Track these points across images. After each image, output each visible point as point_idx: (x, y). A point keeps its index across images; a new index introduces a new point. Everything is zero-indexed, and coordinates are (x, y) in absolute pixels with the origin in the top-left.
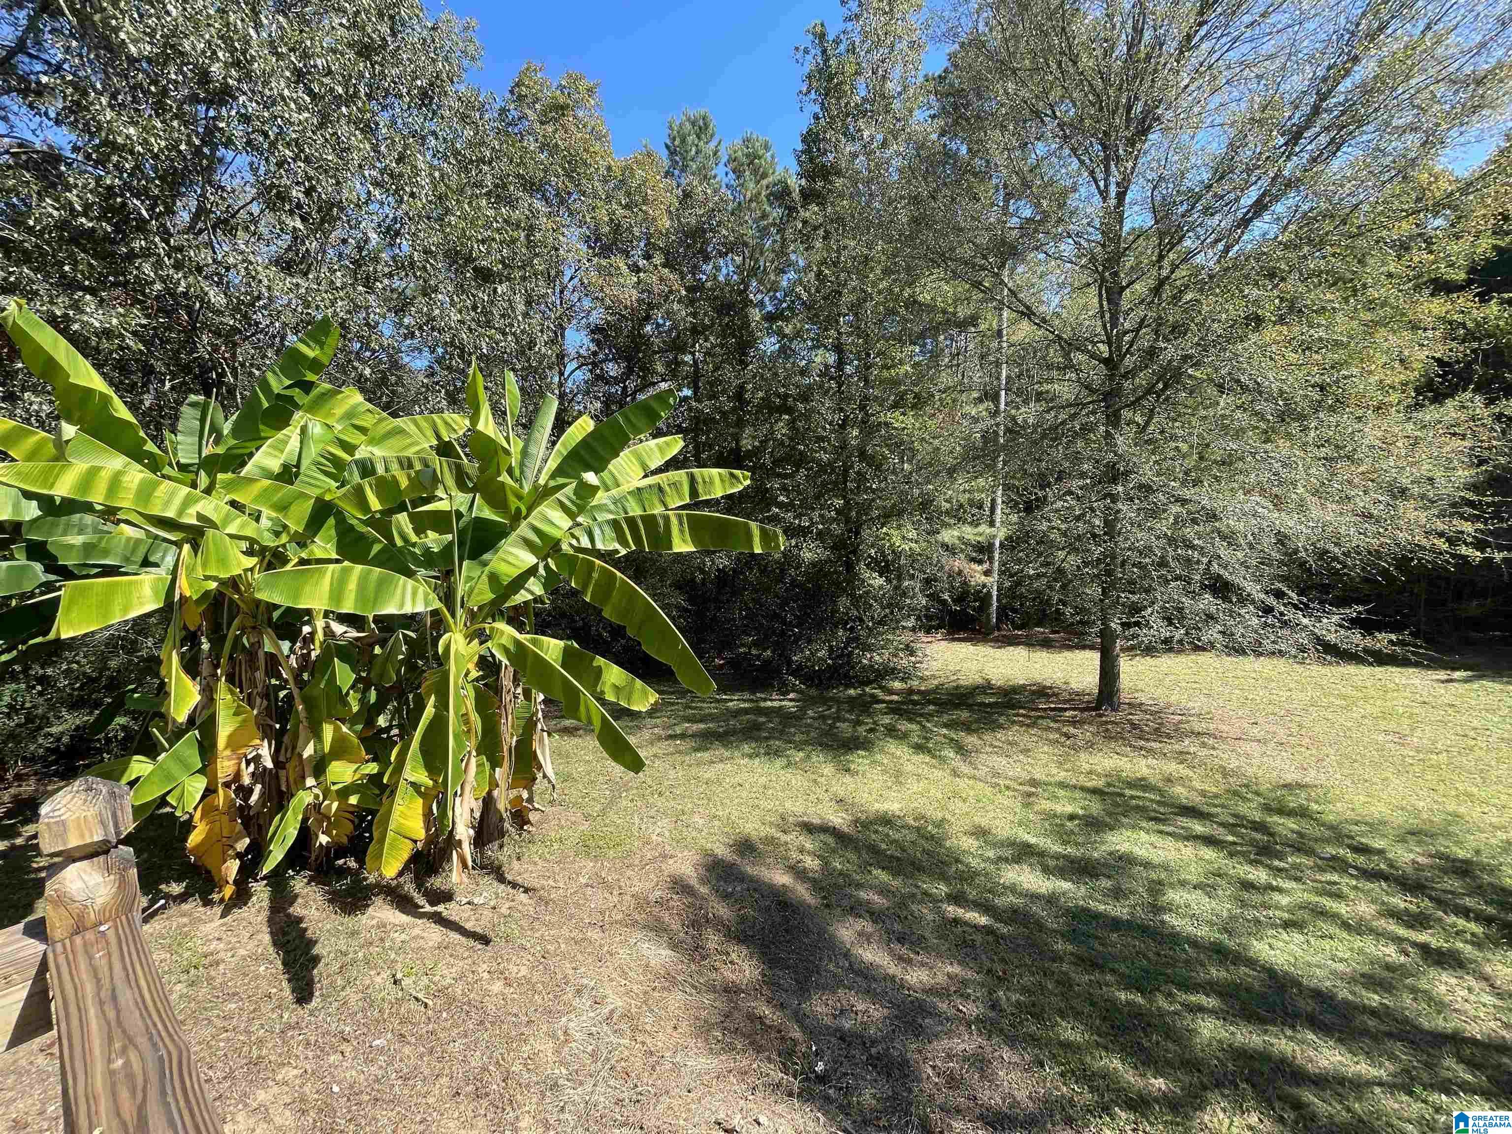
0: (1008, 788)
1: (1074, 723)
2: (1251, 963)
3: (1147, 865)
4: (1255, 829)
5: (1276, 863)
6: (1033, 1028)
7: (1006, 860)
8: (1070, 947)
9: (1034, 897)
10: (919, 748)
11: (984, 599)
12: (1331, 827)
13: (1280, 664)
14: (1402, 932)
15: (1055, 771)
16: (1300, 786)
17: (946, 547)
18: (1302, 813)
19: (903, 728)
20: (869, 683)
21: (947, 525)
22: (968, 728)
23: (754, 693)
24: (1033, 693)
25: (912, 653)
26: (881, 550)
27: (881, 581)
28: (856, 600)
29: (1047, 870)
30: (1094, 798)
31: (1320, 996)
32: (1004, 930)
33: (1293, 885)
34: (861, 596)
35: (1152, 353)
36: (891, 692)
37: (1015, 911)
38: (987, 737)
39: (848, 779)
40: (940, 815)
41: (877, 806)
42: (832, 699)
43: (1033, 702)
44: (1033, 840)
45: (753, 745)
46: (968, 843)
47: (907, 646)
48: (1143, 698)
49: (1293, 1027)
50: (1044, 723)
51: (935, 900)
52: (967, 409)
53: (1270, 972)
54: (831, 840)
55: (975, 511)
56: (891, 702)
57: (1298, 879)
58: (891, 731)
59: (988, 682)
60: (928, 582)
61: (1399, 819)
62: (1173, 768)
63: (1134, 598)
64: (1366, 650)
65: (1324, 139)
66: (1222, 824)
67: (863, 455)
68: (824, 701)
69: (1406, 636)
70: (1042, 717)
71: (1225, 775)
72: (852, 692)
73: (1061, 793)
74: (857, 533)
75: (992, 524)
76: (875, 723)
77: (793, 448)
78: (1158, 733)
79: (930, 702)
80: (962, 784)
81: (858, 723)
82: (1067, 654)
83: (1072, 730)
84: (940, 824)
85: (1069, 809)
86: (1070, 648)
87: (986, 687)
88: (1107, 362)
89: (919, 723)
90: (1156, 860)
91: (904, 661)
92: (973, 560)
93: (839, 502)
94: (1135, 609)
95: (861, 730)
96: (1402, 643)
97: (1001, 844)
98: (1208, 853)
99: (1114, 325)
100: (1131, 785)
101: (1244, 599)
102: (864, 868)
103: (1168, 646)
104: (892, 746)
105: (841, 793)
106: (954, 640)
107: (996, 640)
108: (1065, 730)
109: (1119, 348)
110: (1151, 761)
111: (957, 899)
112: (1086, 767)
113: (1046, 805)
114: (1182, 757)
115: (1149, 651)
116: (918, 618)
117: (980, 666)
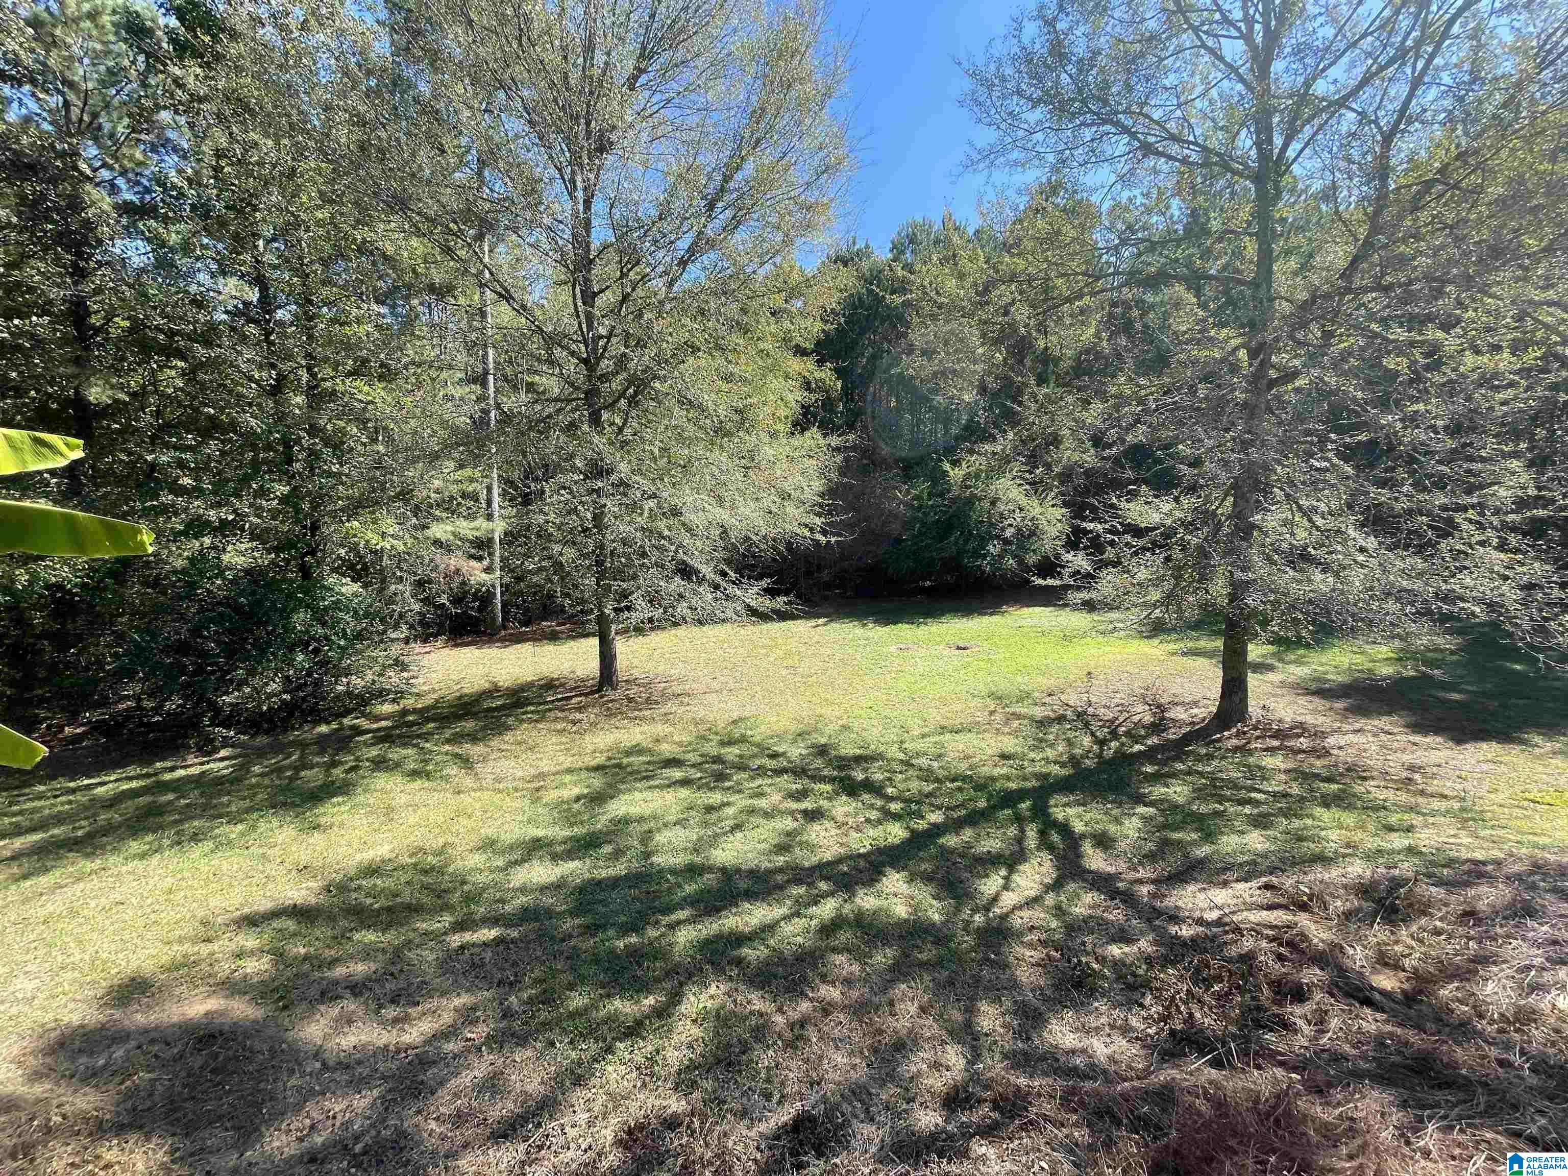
0: (516, 790)
1: (580, 709)
2: (710, 869)
3: (641, 819)
4: (714, 762)
5: (727, 784)
6: (543, 1015)
7: (516, 863)
8: (577, 921)
9: (543, 889)
10: (414, 774)
11: (486, 599)
12: (758, 745)
13: (728, 627)
14: (795, 806)
15: (562, 759)
16: (741, 719)
17: (437, 543)
18: (743, 740)
19: (395, 757)
20: (347, 712)
21: (438, 520)
22: (473, 738)
23: (150, 763)
24: (541, 687)
25: (404, 667)
26: (354, 548)
27: (356, 587)
28: (320, 616)
29: (556, 858)
30: (597, 774)
31: (753, 873)
32: (514, 934)
33: (737, 796)
34: (326, 609)
35: (622, 362)
36: (378, 718)
37: (525, 910)
38: (495, 743)
39: (317, 837)
40: (441, 841)
41: (359, 857)
42: (293, 743)
43: (541, 696)
44: (540, 833)
45: (149, 838)
46: (477, 860)
47: (396, 660)
48: (636, 673)
49: (737, 906)
50: (552, 715)
51: (437, 936)
52: (451, 390)
53: (723, 870)
54: (290, 925)
55: (470, 503)
56: (379, 730)
57: (740, 792)
58: (380, 764)
59: (495, 684)
60: (420, 584)
61: (794, 727)
62: (660, 729)
63: (624, 585)
64: (773, 611)
65: (729, 213)
66: (693, 766)
67: (314, 430)
68: (278, 748)
69: (792, 597)
70: (550, 710)
71: (696, 724)
72: (323, 729)
73: (567, 778)
74: (315, 528)
75: (489, 517)
76: (357, 759)
77: (196, 410)
78: (649, 702)
79: (428, 720)
80: (466, 799)
81: (334, 764)
82: (572, 643)
83: (578, 716)
84: (439, 853)
85: (576, 791)
86: (573, 638)
87: (493, 691)
88: (586, 361)
89: (416, 746)
90: (648, 813)
91: (394, 678)
92: (472, 557)
93: (282, 489)
94: (625, 595)
95: (338, 772)
96: (790, 603)
97: (511, 848)
98: (684, 793)
99: (590, 327)
100: (628, 754)
101: (701, 581)
102: (341, 938)
103: (653, 625)
104: (382, 781)
105: (304, 859)
106: (456, 645)
107: (502, 640)
108: (571, 717)
109: (595, 350)
110: (645, 728)
111: (460, 926)
112: (590, 747)
113: (552, 795)
114: (666, 718)
115: (639, 630)
116: (412, 627)
117: (487, 670)
